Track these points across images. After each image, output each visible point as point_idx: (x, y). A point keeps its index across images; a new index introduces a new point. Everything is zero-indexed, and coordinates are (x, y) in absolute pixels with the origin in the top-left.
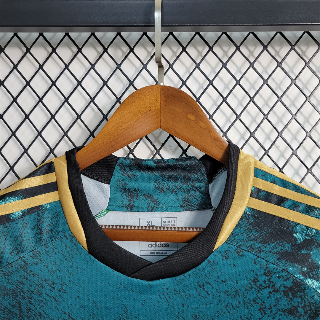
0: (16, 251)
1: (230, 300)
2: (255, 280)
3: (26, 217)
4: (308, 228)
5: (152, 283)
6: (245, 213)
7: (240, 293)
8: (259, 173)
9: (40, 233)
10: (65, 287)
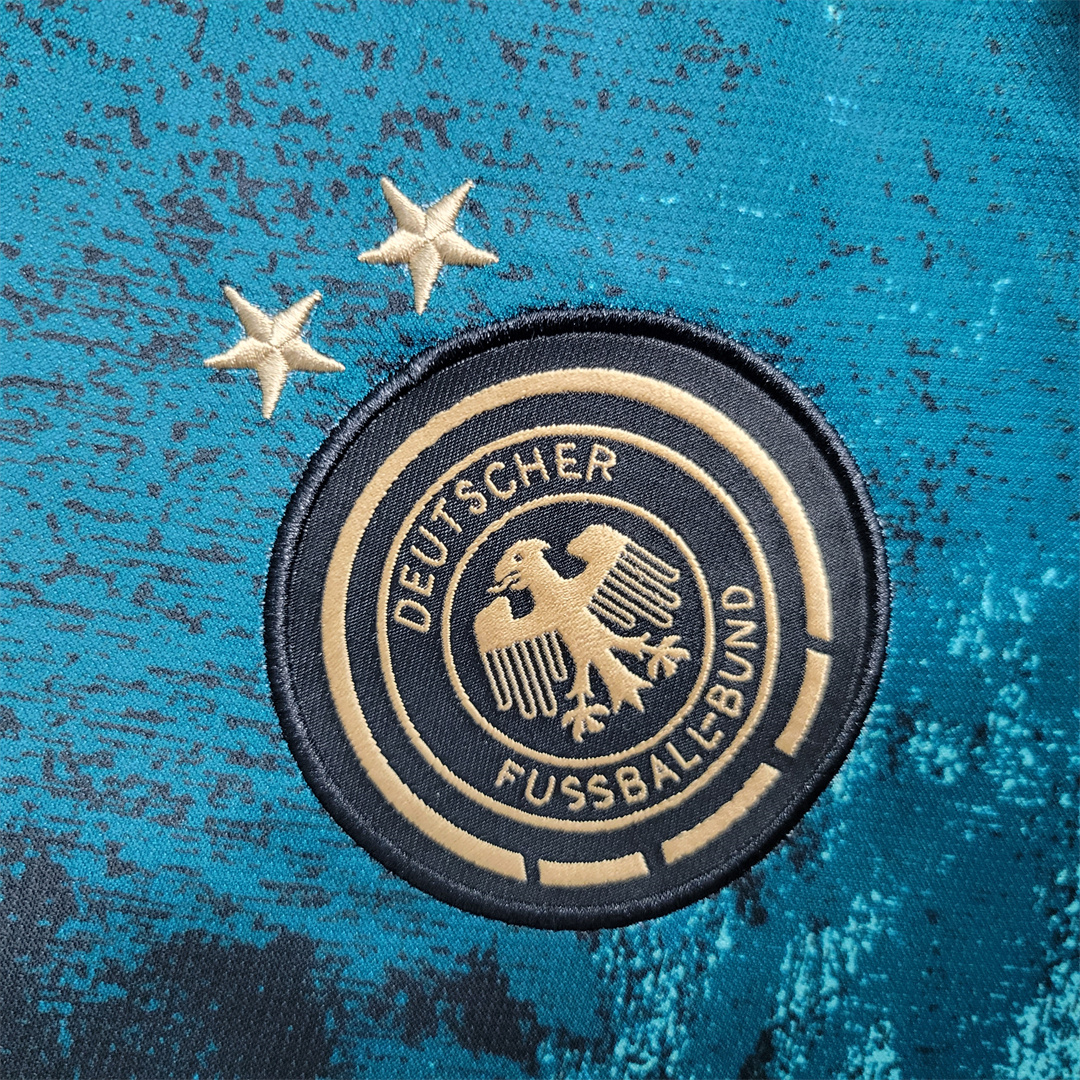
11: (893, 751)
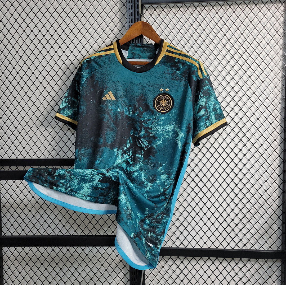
0: (104, 64)
1: (158, 77)
2: (165, 72)
3: (106, 56)
4: (179, 59)
5: (139, 73)
6: (164, 56)
7: (161, 75)
8: (169, 46)
9: (110, 60)
10: (116, 74)
11: (169, 114)
